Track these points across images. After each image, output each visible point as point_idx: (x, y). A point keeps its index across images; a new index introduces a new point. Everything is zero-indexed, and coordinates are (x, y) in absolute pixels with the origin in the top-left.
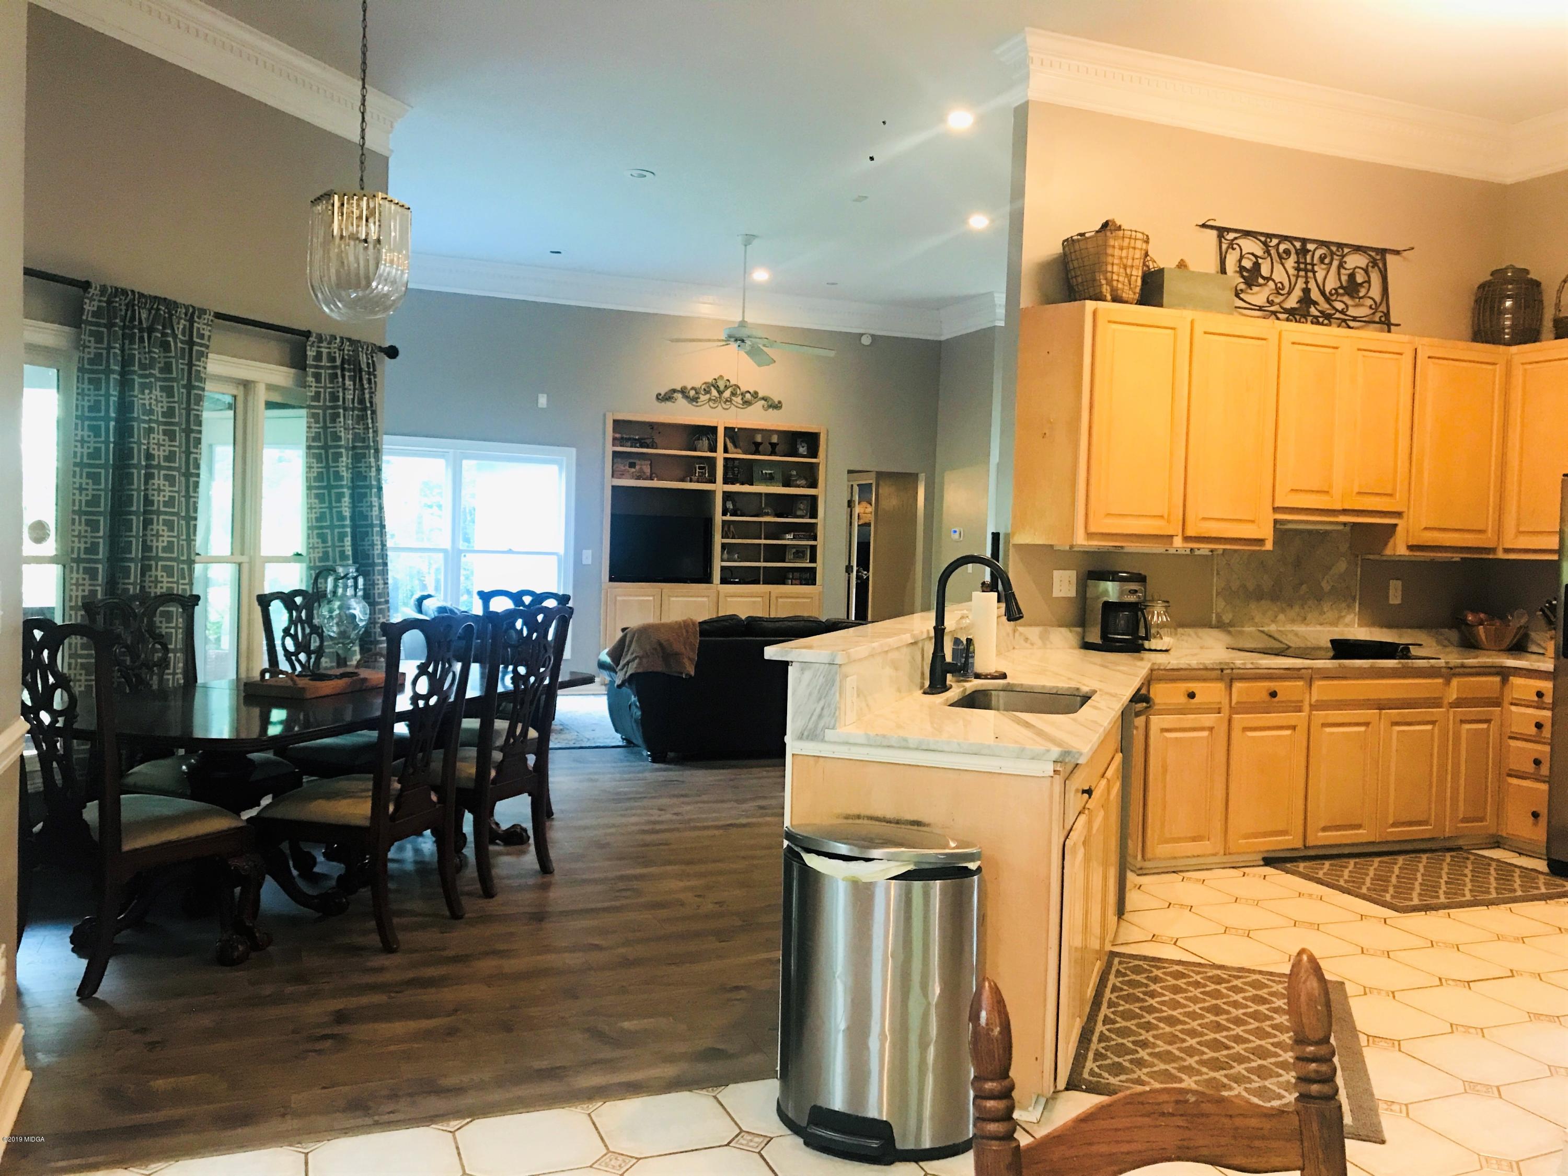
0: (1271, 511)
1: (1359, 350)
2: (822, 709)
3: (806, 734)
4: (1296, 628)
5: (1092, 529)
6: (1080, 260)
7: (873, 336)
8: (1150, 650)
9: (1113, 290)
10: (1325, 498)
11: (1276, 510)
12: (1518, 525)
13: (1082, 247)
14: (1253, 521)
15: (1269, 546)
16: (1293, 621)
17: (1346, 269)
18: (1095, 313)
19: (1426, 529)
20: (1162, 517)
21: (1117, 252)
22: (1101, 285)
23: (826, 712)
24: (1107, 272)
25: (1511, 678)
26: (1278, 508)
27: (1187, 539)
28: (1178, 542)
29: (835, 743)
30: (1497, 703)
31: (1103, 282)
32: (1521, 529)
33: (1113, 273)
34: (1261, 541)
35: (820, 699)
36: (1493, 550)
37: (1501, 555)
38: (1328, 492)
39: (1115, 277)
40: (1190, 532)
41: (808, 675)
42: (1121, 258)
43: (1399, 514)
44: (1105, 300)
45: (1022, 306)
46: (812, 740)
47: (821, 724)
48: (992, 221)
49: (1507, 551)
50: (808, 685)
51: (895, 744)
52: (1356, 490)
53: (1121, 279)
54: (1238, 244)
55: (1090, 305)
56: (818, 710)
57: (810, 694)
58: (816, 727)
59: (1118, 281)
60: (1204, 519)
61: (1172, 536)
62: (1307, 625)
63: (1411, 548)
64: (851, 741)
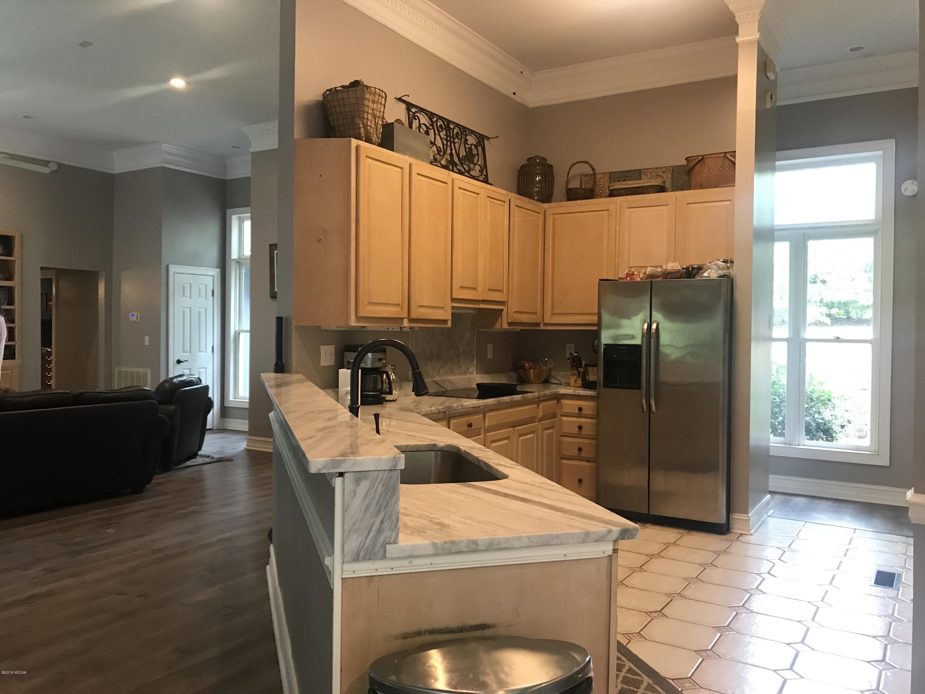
0: (450, 300)
1: (488, 197)
2: (382, 522)
3: (362, 554)
4: (449, 377)
5: (361, 314)
6: (342, 107)
7: (59, 165)
8: (389, 401)
9: (367, 133)
10: (473, 292)
11: (453, 300)
12: (552, 310)
13: (344, 97)
14: (443, 308)
15: (449, 324)
16: (447, 373)
17: (468, 144)
18: (357, 148)
19: (516, 312)
20: (398, 305)
21: (371, 105)
22: (360, 128)
23: (386, 525)
24: (364, 118)
25: (562, 400)
26: (454, 299)
27: (411, 320)
28: (406, 323)
29: (399, 558)
30: (554, 416)
31: (361, 126)
32: (554, 312)
33: (368, 119)
34: (445, 321)
35: (379, 511)
36: (538, 324)
37: (542, 327)
38: (475, 289)
39: (369, 123)
40: (413, 316)
41: (364, 485)
42: (373, 109)
43: (503, 303)
44: (362, 140)
45: (295, 137)
46: (370, 559)
47: (381, 540)
48: (188, 83)
49: (545, 325)
50: (365, 497)
51: (465, 550)
52: (488, 288)
53: (373, 126)
54: (417, 116)
55: (354, 142)
56: (377, 523)
57: (367, 508)
58: (374, 544)
59: (370, 126)
60: (420, 306)
61: (402, 319)
62: (454, 375)
63: (510, 324)
64: (416, 554)
